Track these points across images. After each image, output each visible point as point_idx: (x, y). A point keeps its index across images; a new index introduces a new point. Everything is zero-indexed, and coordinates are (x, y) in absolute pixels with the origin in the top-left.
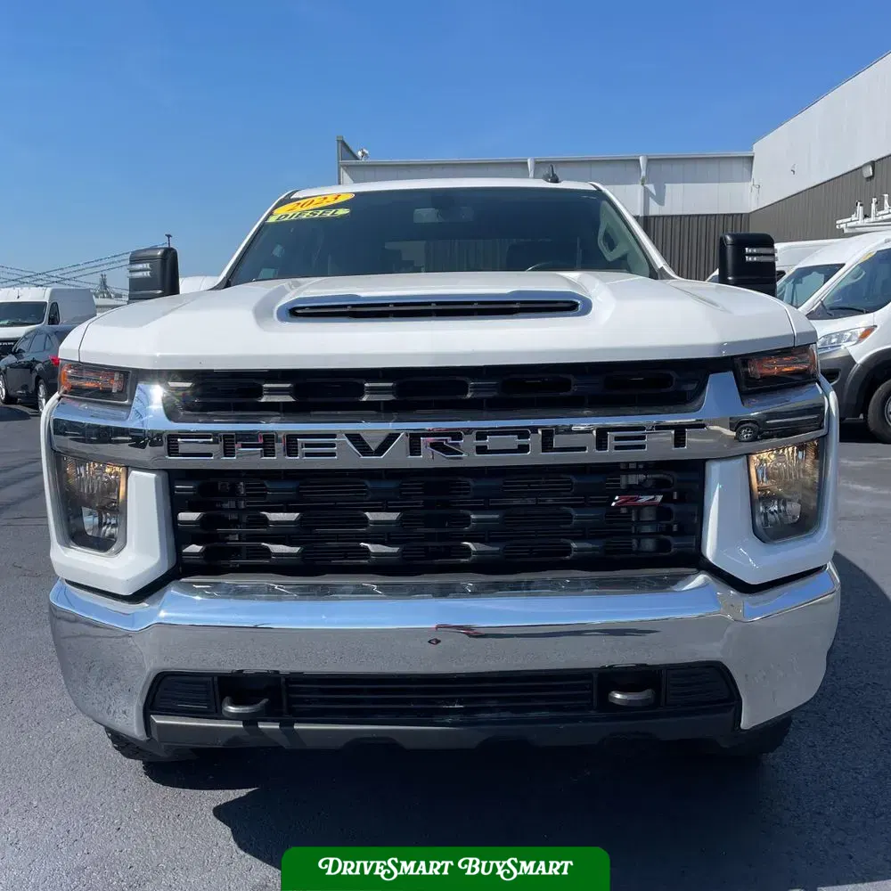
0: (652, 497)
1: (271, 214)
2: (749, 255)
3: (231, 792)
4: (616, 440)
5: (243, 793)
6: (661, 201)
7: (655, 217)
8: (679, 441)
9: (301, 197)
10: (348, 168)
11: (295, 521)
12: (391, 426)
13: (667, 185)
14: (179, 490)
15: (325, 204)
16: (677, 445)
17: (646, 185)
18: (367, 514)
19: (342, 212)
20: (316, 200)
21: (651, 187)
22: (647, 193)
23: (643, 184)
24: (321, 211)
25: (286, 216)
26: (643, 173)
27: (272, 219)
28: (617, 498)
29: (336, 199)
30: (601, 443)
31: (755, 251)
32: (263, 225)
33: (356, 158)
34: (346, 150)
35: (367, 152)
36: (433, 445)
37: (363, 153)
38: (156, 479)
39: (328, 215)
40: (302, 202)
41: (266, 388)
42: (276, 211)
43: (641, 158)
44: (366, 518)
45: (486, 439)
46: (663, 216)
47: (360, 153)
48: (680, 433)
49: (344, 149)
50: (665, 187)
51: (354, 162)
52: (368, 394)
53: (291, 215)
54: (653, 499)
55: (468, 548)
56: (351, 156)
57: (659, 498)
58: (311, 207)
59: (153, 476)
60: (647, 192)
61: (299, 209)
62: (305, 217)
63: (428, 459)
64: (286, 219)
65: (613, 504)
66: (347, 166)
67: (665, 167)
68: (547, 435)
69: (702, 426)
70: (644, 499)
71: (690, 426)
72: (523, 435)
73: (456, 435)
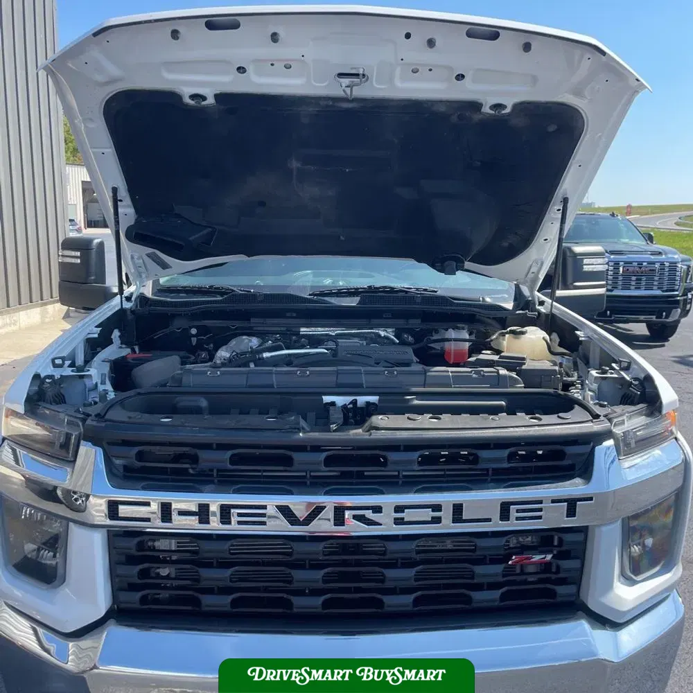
0: (543, 556)
4: (517, 512)
8: (571, 512)
16: (569, 515)
18: (292, 571)
28: (514, 557)
30: (505, 514)
36: (355, 517)
44: (290, 575)
45: (404, 512)
48: (571, 504)
54: (544, 558)
57: (549, 557)
65: (510, 563)
68: (458, 509)
69: (591, 499)
70: (537, 558)
71: (580, 500)
72: (437, 508)
73: (377, 509)
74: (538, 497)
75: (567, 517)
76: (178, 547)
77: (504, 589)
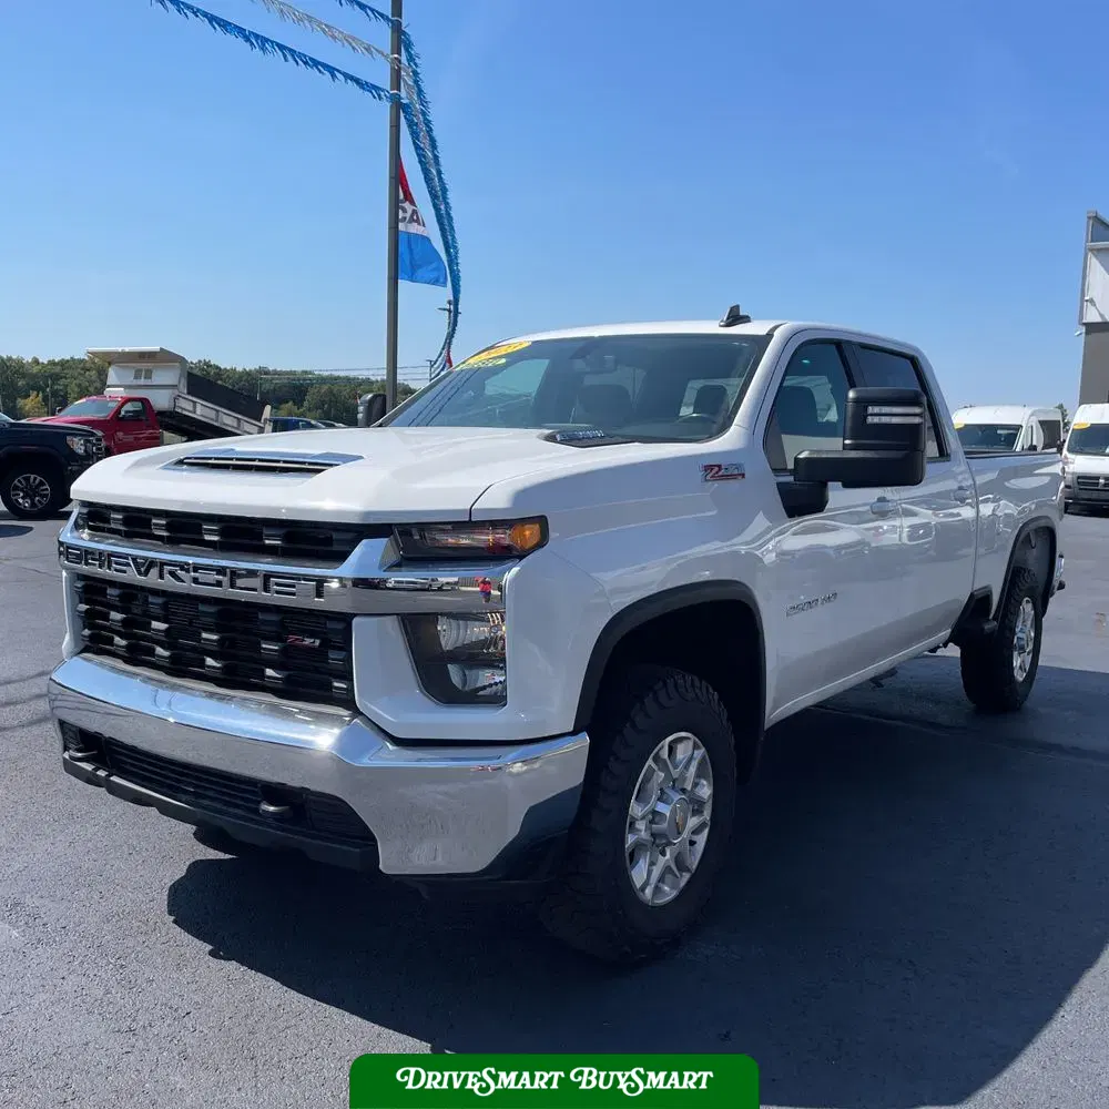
2: (874, 415)
3: (212, 851)
4: (276, 586)
5: (228, 856)
8: (319, 593)
10: (1098, 251)
16: (318, 596)
28: (290, 636)
29: (516, 347)
30: (267, 587)
36: (170, 573)
45: (198, 572)
48: (320, 585)
52: (154, 528)
54: (313, 642)
57: (317, 643)
65: (288, 642)
68: (233, 575)
70: (308, 641)
71: (326, 581)
72: (219, 571)
73: (182, 567)
75: (316, 598)
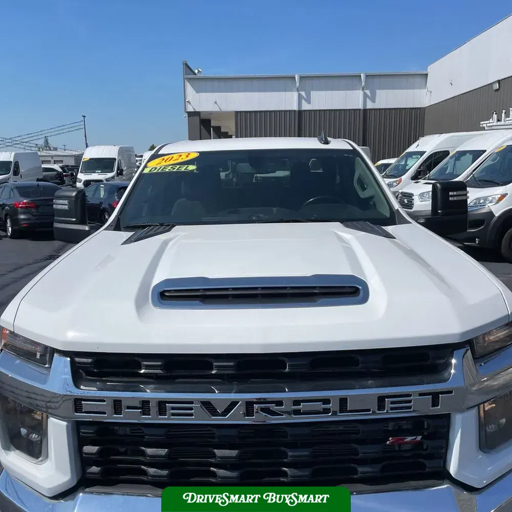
0: (415, 437)
1: (145, 166)
2: (452, 196)
4: (391, 404)
6: (374, 101)
7: (370, 109)
8: (435, 403)
9: (166, 153)
10: (189, 80)
11: (164, 456)
12: (233, 396)
13: (377, 91)
14: (83, 433)
15: (180, 160)
16: (434, 405)
17: (365, 91)
18: (215, 451)
19: (192, 167)
20: (175, 156)
21: (368, 92)
22: (365, 96)
23: (363, 90)
24: (178, 166)
25: (156, 168)
26: (363, 84)
27: (146, 171)
28: (391, 438)
29: (187, 156)
30: (381, 406)
31: (455, 193)
32: (141, 175)
33: (195, 74)
34: (188, 68)
35: (201, 70)
36: (263, 410)
37: (198, 71)
38: (67, 426)
39: (183, 170)
40: (166, 157)
41: (144, 365)
42: (149, 164)
43: (362, 75)
44: (214, 454)
45: (300, 405)
46: (375, 109)
47: (196, 71)
48: (435, 397)
49: (187, 69)
50: (376, 92)
51: (192, 76)
52: (216, 370)
53: (158, 168)
54: (416, 438)
55: (285, 472)
56: (191, 73)
57: (419, 438)
58: (172, 162)
59: (65, 423)
60: (365, 94)
61: (164, 163)
62: (167, 170)
63: (258, 418)
64: (155, 171)
65: (388, 443)
66: (189, 79)
67: (376, 80)
68: (343, 401)
69: (451, 392)
70: (409, 439)
71: (442, 393)
72: (326, 401)
73: (279, 403)
74: (407, 392)
75: (432, 407)
76: (132, 433)
77: (384, 463)
